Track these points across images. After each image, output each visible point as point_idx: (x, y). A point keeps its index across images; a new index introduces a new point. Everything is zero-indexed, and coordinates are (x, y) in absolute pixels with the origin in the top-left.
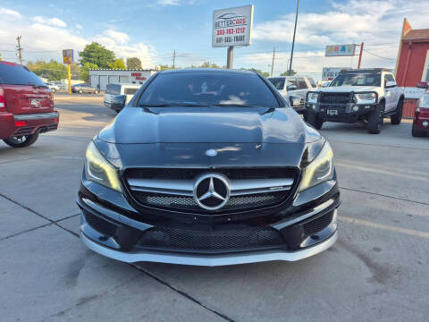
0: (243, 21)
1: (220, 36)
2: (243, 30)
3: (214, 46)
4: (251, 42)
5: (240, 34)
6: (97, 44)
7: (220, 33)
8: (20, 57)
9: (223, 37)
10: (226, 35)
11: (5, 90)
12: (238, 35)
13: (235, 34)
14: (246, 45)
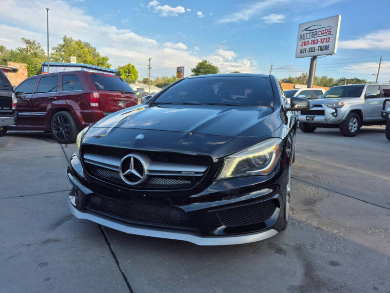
0: (329, 32)
1: (304, 47)
2: (328, 40)
3: (297, 57)
4: (335, 52)
5: (325, 44)
6: (206, 62)
7: (304, 44)
8: (149, 74)
9: (307, 47)
10: (310, 46)
11: (100, 95)
12: (322, 45)
13: (319, 44)
14: (331, 54)
